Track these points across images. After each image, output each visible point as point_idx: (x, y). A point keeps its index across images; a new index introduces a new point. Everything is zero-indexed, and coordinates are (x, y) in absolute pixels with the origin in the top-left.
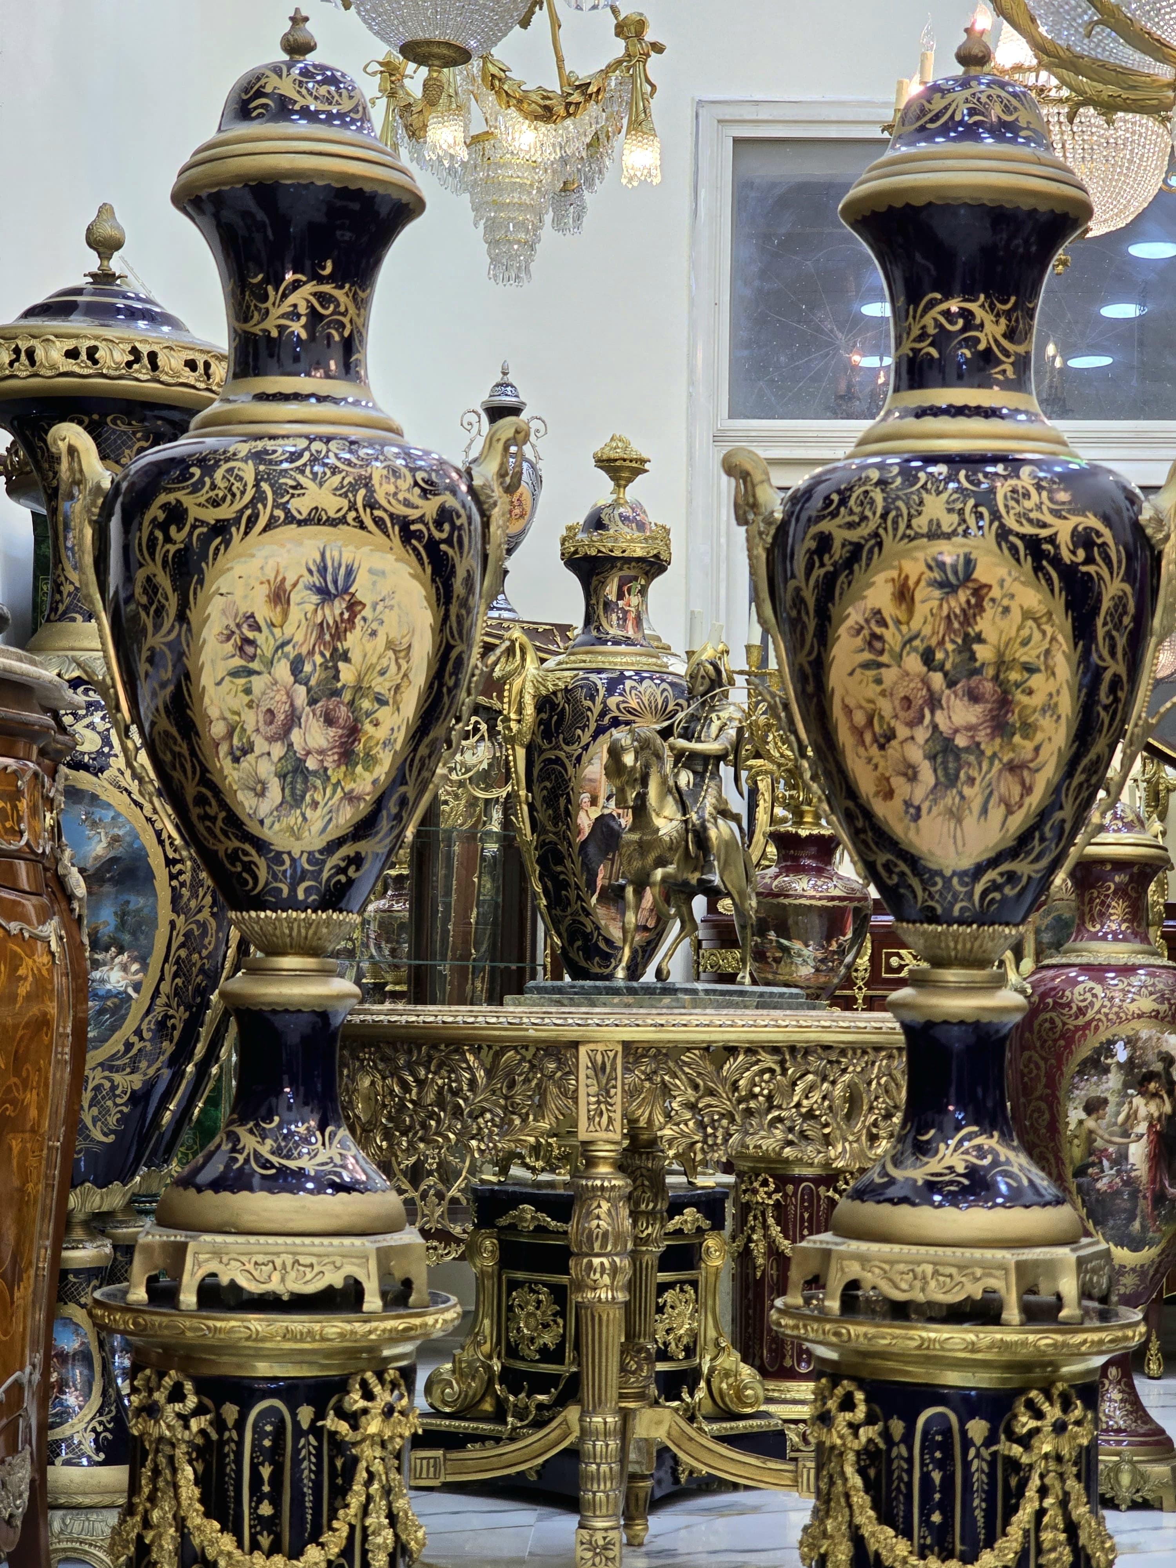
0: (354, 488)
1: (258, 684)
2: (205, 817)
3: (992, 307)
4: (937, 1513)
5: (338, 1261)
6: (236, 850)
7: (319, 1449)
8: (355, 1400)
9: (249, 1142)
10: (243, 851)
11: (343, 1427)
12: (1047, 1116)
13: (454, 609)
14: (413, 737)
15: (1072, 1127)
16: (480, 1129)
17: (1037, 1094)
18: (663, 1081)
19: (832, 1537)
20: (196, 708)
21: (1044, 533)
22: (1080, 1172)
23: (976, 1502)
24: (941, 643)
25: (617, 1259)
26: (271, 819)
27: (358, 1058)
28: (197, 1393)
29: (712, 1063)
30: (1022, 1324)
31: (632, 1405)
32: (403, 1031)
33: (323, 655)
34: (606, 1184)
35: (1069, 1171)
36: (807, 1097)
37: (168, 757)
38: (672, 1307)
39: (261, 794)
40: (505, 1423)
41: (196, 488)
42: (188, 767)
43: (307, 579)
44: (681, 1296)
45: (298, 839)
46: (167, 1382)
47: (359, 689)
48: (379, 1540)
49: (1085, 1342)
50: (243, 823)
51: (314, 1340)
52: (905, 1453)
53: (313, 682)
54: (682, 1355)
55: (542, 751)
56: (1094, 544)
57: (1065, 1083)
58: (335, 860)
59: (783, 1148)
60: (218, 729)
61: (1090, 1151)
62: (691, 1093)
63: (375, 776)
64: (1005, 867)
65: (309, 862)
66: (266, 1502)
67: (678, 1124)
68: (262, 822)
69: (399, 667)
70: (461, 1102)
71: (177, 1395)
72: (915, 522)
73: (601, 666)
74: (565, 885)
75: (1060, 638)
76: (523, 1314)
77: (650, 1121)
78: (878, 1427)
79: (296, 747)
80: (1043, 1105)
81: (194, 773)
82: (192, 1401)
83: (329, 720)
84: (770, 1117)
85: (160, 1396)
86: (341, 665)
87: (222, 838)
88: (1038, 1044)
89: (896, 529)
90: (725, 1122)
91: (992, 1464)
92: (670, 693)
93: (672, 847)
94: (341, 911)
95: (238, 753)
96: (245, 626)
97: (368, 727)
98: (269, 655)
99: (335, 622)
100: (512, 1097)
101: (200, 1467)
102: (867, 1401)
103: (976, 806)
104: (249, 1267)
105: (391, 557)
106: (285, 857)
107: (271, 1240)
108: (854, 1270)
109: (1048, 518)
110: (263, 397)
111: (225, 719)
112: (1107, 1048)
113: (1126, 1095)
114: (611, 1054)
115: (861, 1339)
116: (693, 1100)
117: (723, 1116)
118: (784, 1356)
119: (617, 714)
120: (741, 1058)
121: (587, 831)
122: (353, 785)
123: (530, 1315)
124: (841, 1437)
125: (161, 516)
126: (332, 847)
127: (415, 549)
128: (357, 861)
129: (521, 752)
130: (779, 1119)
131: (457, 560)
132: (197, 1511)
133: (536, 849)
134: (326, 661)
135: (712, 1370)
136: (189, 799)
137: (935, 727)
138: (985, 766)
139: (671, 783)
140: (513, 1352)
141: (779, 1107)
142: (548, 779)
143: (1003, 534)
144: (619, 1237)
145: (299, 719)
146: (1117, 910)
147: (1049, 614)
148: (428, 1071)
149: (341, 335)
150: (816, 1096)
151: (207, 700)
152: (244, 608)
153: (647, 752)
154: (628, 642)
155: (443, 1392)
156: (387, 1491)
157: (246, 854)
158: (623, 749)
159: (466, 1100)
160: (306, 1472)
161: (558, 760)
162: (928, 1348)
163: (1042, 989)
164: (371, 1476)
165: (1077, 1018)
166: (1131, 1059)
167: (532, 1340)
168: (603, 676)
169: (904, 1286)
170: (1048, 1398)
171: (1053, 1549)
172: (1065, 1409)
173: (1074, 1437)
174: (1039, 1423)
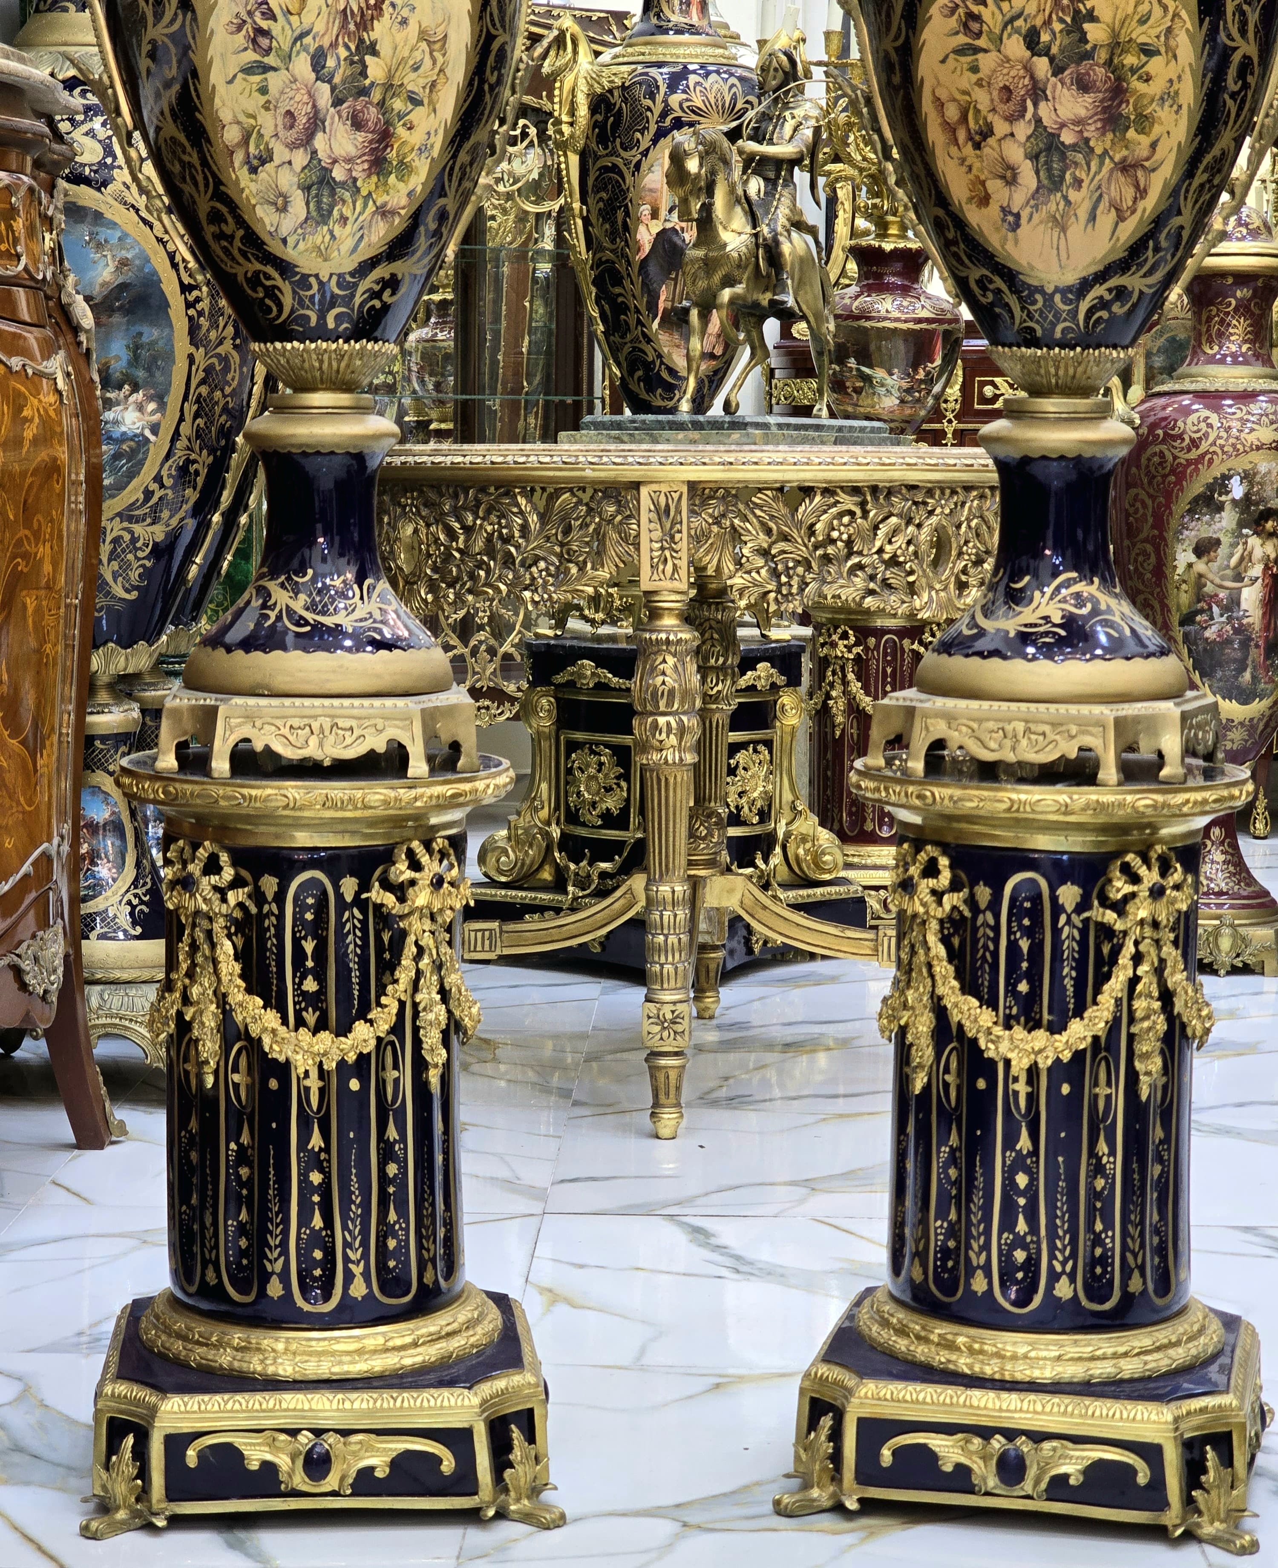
1: (275, 81)
2: (220, 236)
4: (1024, 982)
5: (380, 723)
6: (257, 273)
7: (364, 922)
8: (402, 871)
9: (281, 597)
10: (265, 274)
11: (390, 899)
12: (1153, 559)
14: (452, 141)
15: (1180, 571)
16: (533, 579)
17: (1142, 536)
18: (732, 526)
19: (913, 1008)
20: (206, 110)
22: (1188, 619)
23: (1066, 971)
24: (1048, 22)
25: (685, 718)
26: (296, 237)
27: (399, 504)
28: (234, 864)
29: (786, 505)
30: (1120, 784)
31: (702, 873)
32: (448, 473)
33: (347, 48)
34: (672, 637)
36: (890, 542)
37: (177, 168)
38: (745, 769)
39: (283, 209)
40: (566, 893)
42: (200, 178)
44: (754, 756)
45: (325, 260)
46: (202, 853)
47: (388, 87)
48: (432, 1017)
49: (1188, 801)
50: (263, 243)
51: (356, 808)
52: (991, 921)
53: (337, 79)
54: (755, 820)
55: (597, 158)
57: (1174, 523)
58: (368, 283)
59: (864, 598)
60: (232, 135)
61: (1200, 596)
62: (763, 540)
63: (411, 187)
64: (1113, 282)
65: (339, 285)
66: (310, 977)
67: (749, 572)
68: (284, 241)
69: (434, 62)
70: (513, 550)
71: (212, 867)
73: (661, 58)
74: (623, 308)
75: (1185, 14)
76: (583, 777)
77: (718, 569)
78: (964, 894)
79: (321, 155)
80: (1149, 548)
81: (207, 185)
82: (228, 873)
83: (357, 124)
84: (849, 563)
85: (195, 868)
86: (368, 58)
87: (241, 260)
88: (1146, 481)
90: (800, 570)
91: (1084, 932)
92: (739, 89)
93: (740, 265)
94: (376, 341)
95: (255, 162)
96: (257, 14)
97: (401, 131)
98: (286, 47)
99: (360, 8)
100: (568, 543)
101: (239, 941)
102: (952, 867)
103: (1083, 213)
104: (285, 731)
106: (312, 280)
107: (307, 702)
108: (939, 729)
111: (238, 123)
112: (1221, 484)
113: (1241, 535)
114: (676, 496)
115: (946, 801)
116: (765, 545)
117: (798, 563)
118: (864, 820)
119: (680, 114)
120: (818, 498)
121: (647, 248)
122: (385, 198)
123: (591, 778)
124: (924, 905)
126: (364, 268)
128: (392, 283)
129: (574, 160)
130: (860, 567)
132: (238, 987)
133: (592, 268)
134: (351, 54)
135: (788, 834)
136: (202, 215)
137: (1039, 122)
138: (1095, 165)
139: (740, 192)
140: (573, 817)
141: (860, 553)
142: (605, 189)
144: (686, 694)
145: (323, 122)
146: (1238, 329)
148: (476, 517)
150: (900, 540)
151: (217, 101)
153: (713, 158)
154: (692, 30)
155: (498, 861)
156: (439, 964)
157: (268, 277)
158: (686, 154)
159: (518, 547)
160: (352, 947)
161: (615, 168)
162: (1018, 811)
163: (1151, 419)
164: (421, 951)
165: (1189, 450)
166: (1247, 496)
167: (594, 805)
168: (665, 70)
169: (993, 745)
170: (1146, 861)
171: (1147, 1017)
172: (1165, 870)
173: (1173, 902)
174: (1135, 888)
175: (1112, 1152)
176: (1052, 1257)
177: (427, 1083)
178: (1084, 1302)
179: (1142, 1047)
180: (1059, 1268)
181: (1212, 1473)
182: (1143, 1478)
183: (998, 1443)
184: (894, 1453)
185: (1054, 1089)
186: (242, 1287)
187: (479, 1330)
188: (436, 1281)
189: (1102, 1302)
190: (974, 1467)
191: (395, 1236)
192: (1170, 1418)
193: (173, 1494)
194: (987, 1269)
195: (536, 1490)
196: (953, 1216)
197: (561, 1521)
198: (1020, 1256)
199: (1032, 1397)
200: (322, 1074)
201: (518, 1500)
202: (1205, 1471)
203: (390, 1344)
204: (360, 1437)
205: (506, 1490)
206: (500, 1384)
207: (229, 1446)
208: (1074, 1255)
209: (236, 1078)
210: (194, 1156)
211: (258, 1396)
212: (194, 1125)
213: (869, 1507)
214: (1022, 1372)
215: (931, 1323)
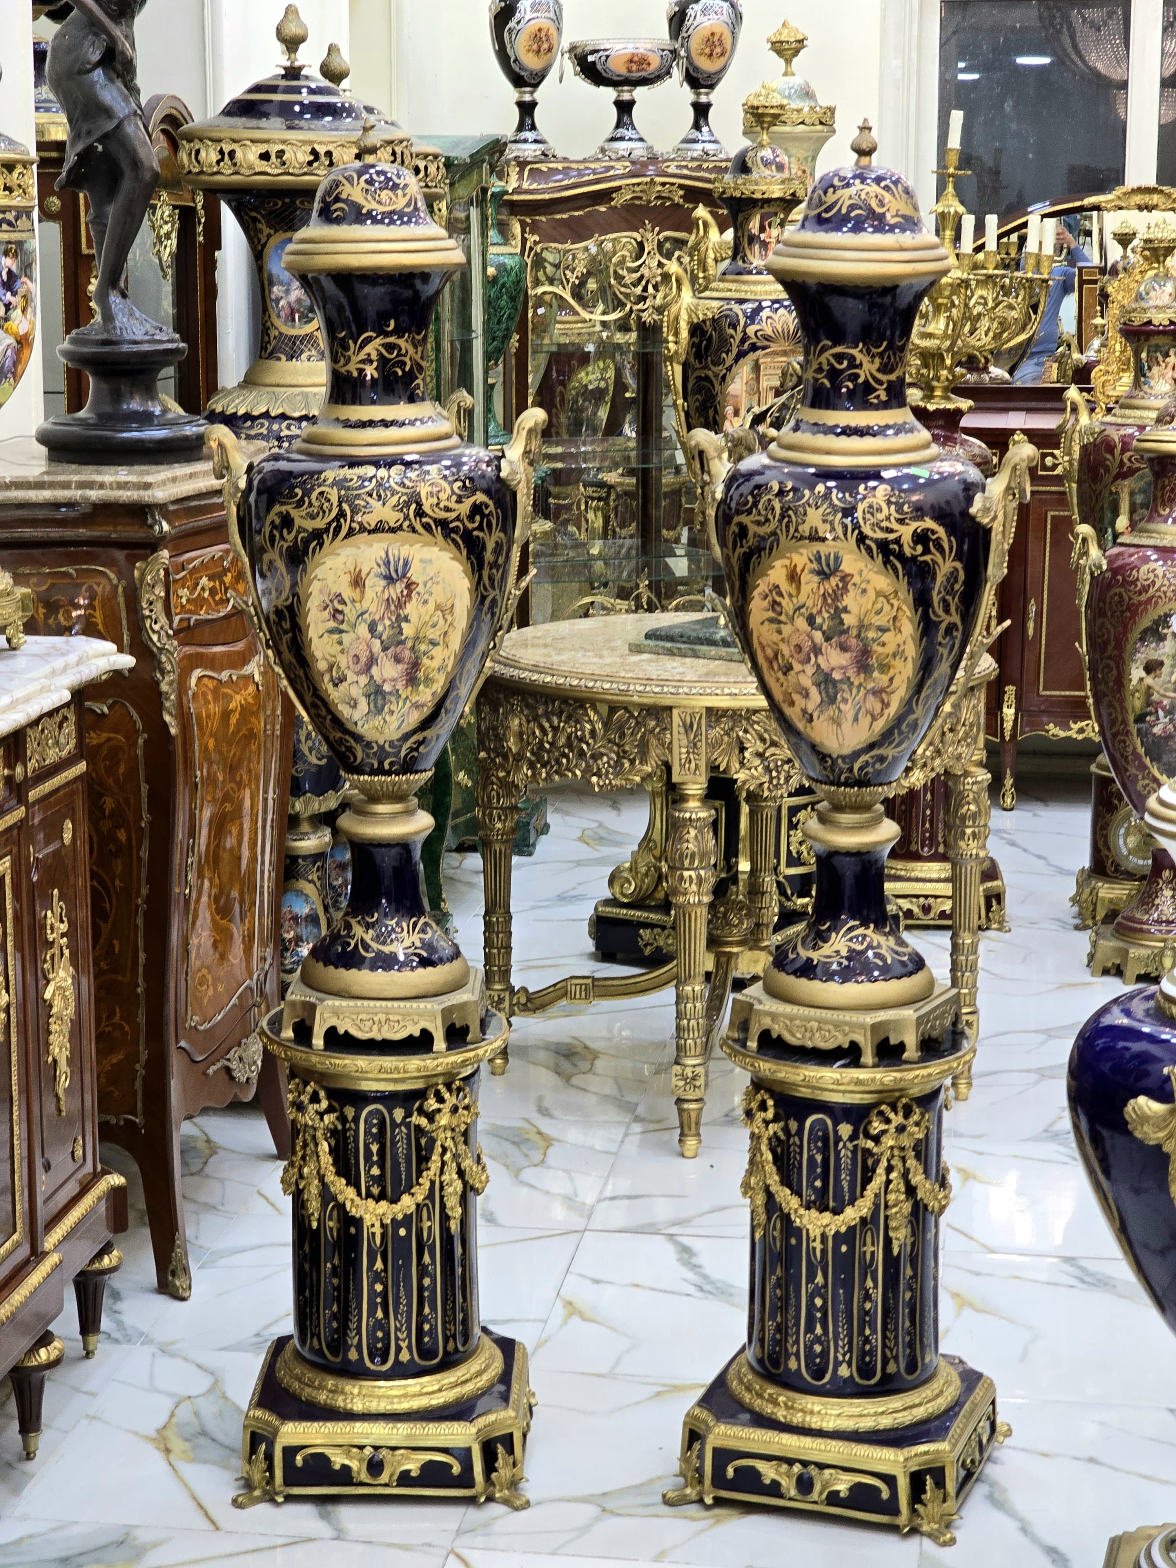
0: (407, 504)
1: (347, 638)
2: (319, 716)
3: (869, 352)
4: (818, 1180)
6: (341, 738)
7: (409, 1135)
8: (432, 1104)
9: (358, 931)
10: (346, 739)
11: (423, 1122)
12: (1115, 672)
13: (485, 573)
15: (1134, 682)
16: (599, 769)
18: (738, 736)
19: (754, 1189)
20: (307, 650)
21: (892, 537)
22: (1140, 719)
23: (843, 1176)
24: (820, 612)
25: (702, 872)
26: (362, 721)
28: (328, 1097)
30: (874, 1066)
31: (735, 950)
33: (390, 619)
34: (694, 816)
35: (1131, 718)
39: (355, 706)
41: (300, 504)
42: (306, 685)
43: (376, 570)
45: (381, 734)
46: (309, 1089)
47: (417, 638)
48: (451, 1190)
49: (917, 1076)
50: (343, 723)
51: (399, 1073)
52: (798, 1142)
53: (384, 637)
55: (694, 370)
56: (930, 539)
57: (1129, 647)
58: (409, 744)
60: (322, 666)
61: (1149, 703)
62: (759, 747)
63: (433, 690)
64: (875, 752)
65: (390, 746)
66: (375, 1166)
67: (749, 769)
68: (356, 723)
69: (446, 620)
70: (585, 747)
71: (315, 1099)
72: (800, 528)
73: (742, 296)
75: (904, 607)
77: (727, 767)
78: (782, 1124)
79: (376, 677)
80: (1112, 664)
81: (310, 689)
82: (324, 1104)
83: (398, 660)
85: (305, 1098)
86: (403, 625)
87: (331, 730)
88: (1109, 613)
89: (788, 531)
90: (786, 767)
91: (854, 1152)
94: (416, 772)
95: (337, 681)
96: (336, 601)
97: (425, 661)
98: (353, 620)
99: (398, 597)
100: (622, 745)
101: (333, 1143)
102: (775, 1105)
103: (850, 716)
104: (357, 1022)
105: (436, 549)
106: (374, 744)
107: (372, 1003)
108: (767, 1023)
109: (895, 525)
110: (348, 424)
111: (326, 659)
112: (1164, 620)
114: (697, 716)
115: (767, 1072)
116: (761, 750)
117: (783, 761)
118: (910, 843)
119: (754, 340)
122: (417, 698)
124: (758, 1128)
125: (277, 521)
126: (406, 737)
127: (453, 540)
128: (424, 742)
129: (678, 369)
131: (487, 538)
132: (331, 1171)
134: (393, 623)
136: (308, 702)
137: (818, 666)
138: (854, 691)
142: (700, 392)
143: (862, 539)
144: (704, 855)
145: (377, 660)
147: (896, 592)
148: (560, 720)
149: (403, 370)
151: (313, 646)
152: (335, 590)
155: (622, 887)
156: (455, 1156)
157: (348, 741)
159: (588, 744)
160: (401, 1149)
161: (707, 378)
163: (1119, 563)
164: (445, 1150)
165: (1141, 594)
168: (744, 306)
170: (894, 1109)
171: (895, 1205)
172: (906, 1116)
173: (912, 1134)
174: (886, 1127)
175: (876, 1287)
176: (836, 1351)
177: (449, 1229)
178: (857, 1379)
179: (893, 1224)
180: (840, 1358)
181: (929, 1494)
182: (885, 1495)
183: (797, 1468)
184: (736, 1470)
185: (836, 1247)
186: (335, 1351)
187: (486, 1377)
188: (456, 1348)
189: (869, 1379)
190: (783, 1483)
191: (429, 1322)
192: (902, 1459)
193: (288, 1482)
194: (797, 1355)
195: (514, 1484)
196: (779, 1319)
197: (527, 1504)
198: (818, 1348)
199: (819, 1440)
200: (383, 1225)
201: (501, 1490)
202: (925, 1492)
203: (425, 1390)
204: (402, 1451)
205: (493, 1484)
206: (491, 1418)
207: (322, 1455)
208: (850, 1350)
209: (331, 1224)
210: (307, 1266)
211: (340, 1424)
212: (307, 1247)
213: (719, 1502)
214: (815, 1423)
215: (766, 1385)
